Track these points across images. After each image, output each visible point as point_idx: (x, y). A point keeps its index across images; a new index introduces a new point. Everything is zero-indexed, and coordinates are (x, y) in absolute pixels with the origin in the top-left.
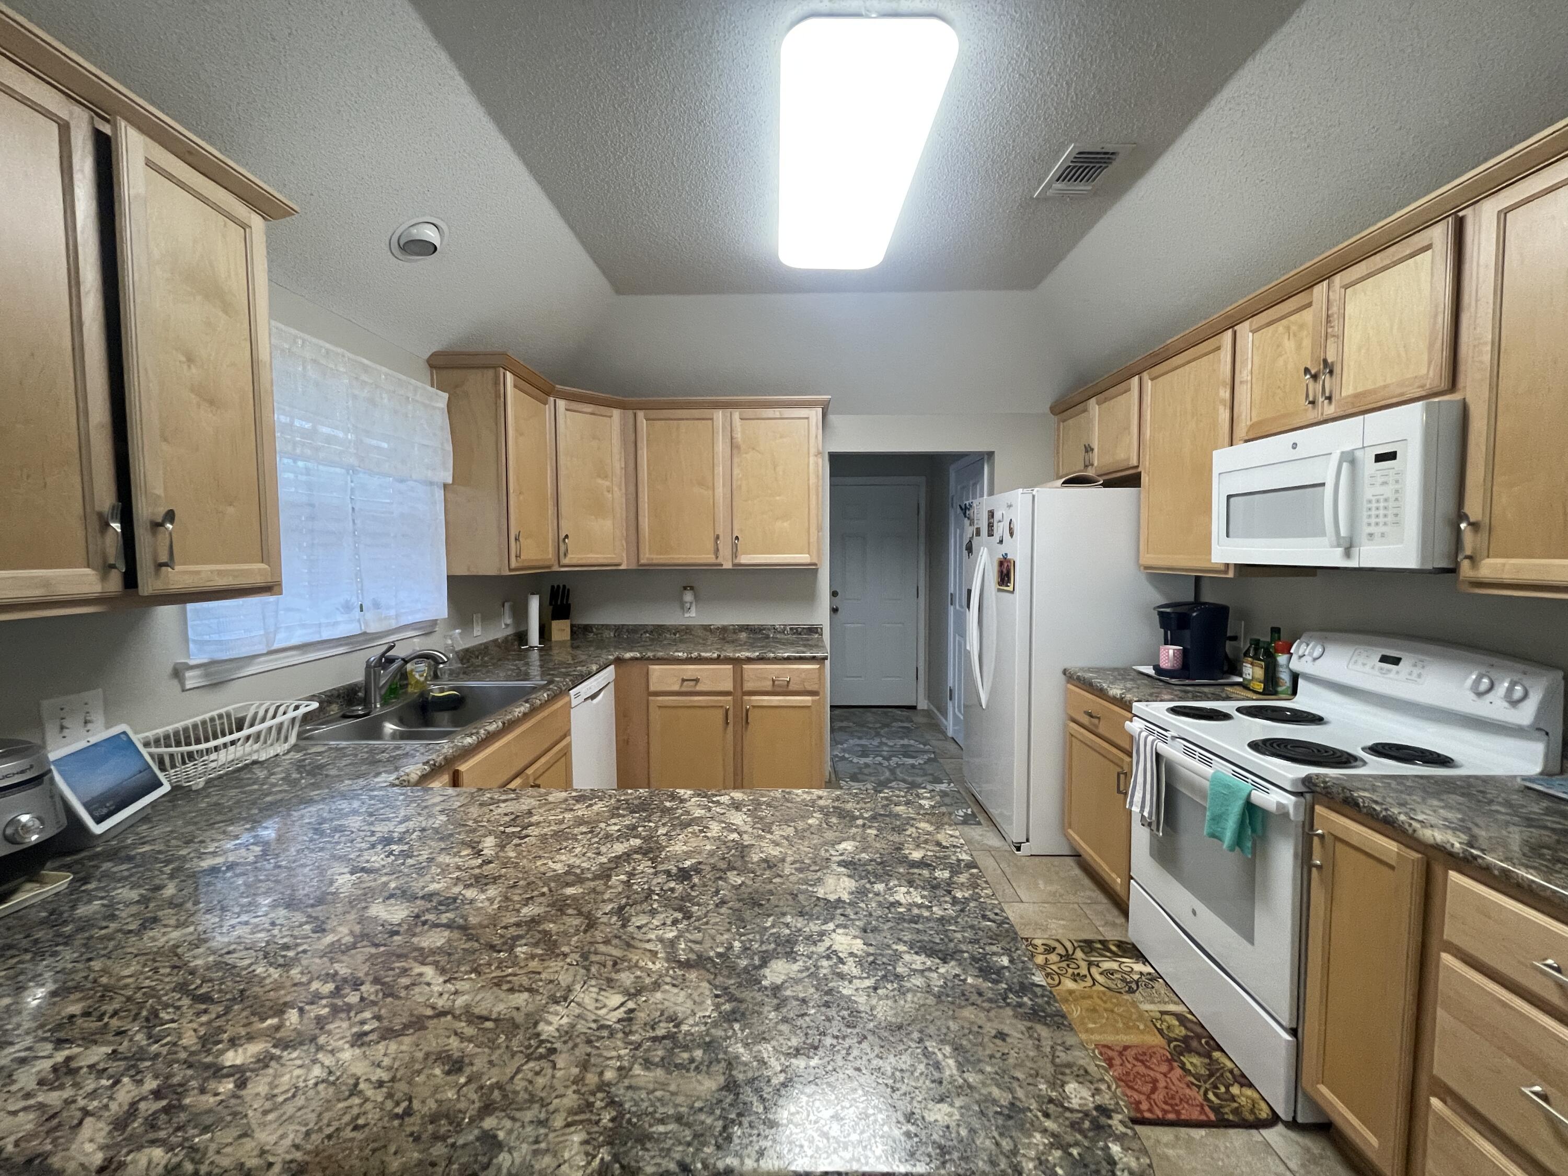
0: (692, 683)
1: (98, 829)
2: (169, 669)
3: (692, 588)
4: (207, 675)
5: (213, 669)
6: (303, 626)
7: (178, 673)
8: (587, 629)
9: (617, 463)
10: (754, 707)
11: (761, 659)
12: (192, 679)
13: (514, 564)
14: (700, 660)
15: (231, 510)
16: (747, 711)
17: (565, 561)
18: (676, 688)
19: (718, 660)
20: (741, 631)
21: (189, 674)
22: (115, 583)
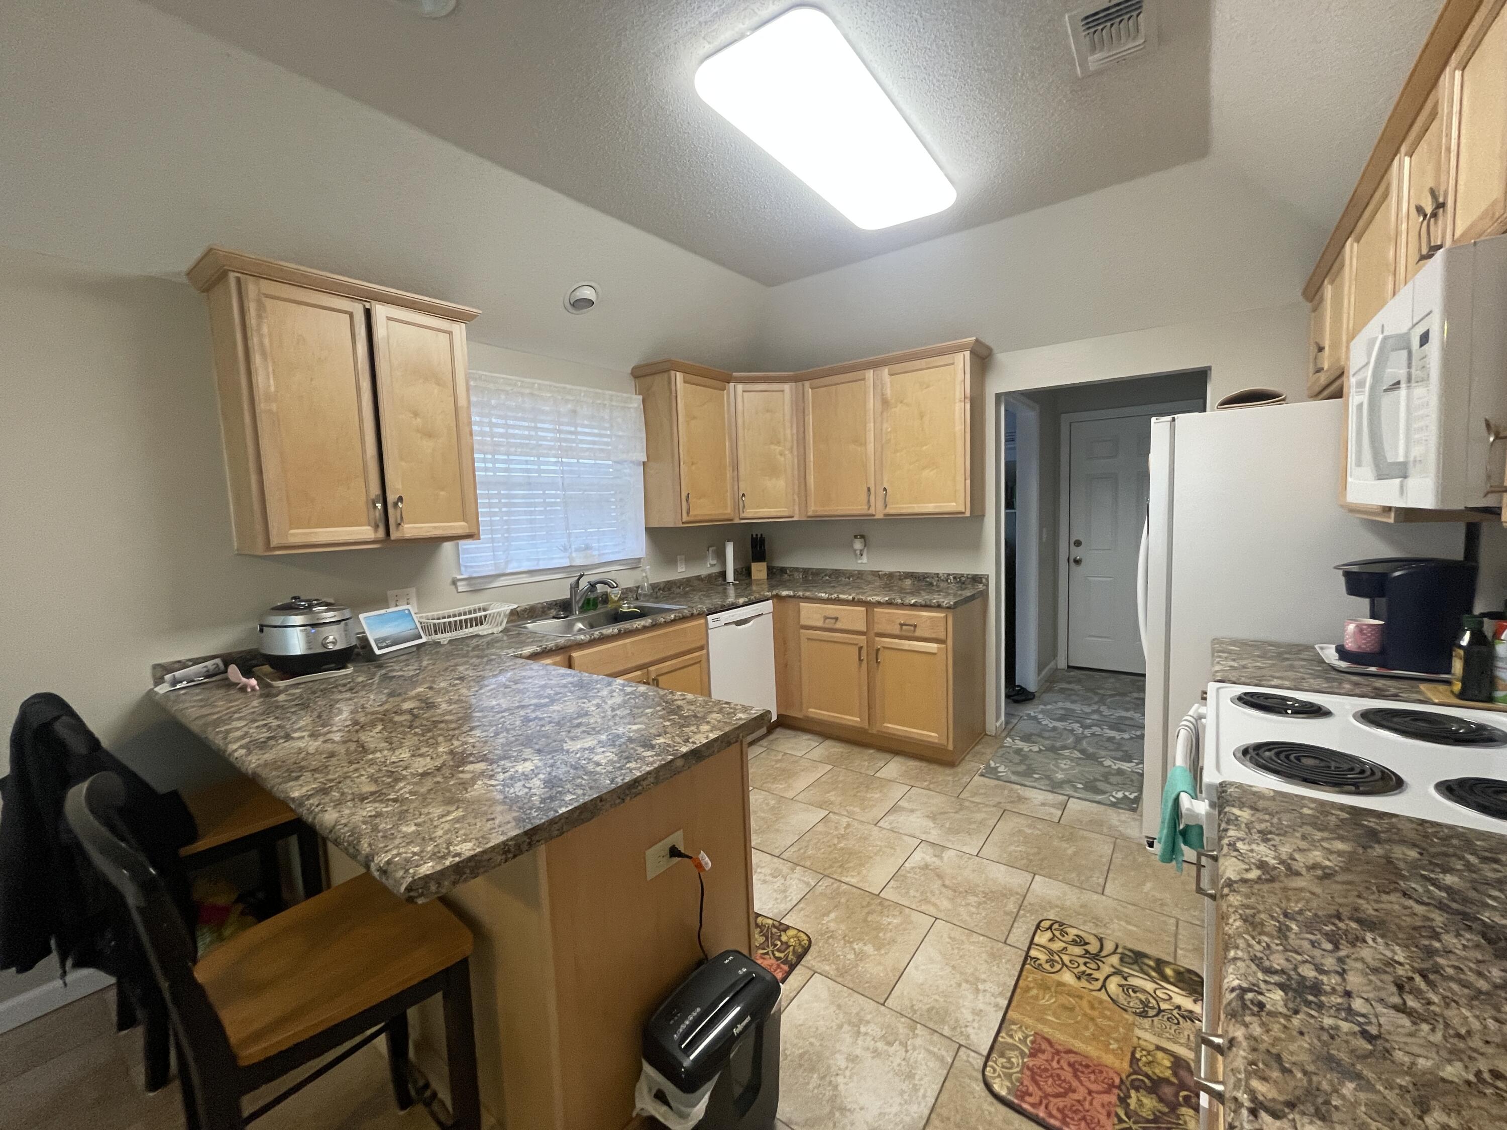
0: (833, 621)
1: (378, 652)
2: (450, 580)
3: (862, 537)
4: (468, 585)
5: (473, 582)
6: (529, 560)
7: (454, 582)
8: (783, 570)
9: (789, 432)
10: (884, 648)
11: (890, 604)
12: (462, 587)
13: (685, 518)
14: (838, 601)
15: (442, 493)
16: (878, 650)
17: (743, 515)
18: (820, 624)
19: (854, 602)
20: (906, 578)
21: (459, 584)
22: (381, 534)
